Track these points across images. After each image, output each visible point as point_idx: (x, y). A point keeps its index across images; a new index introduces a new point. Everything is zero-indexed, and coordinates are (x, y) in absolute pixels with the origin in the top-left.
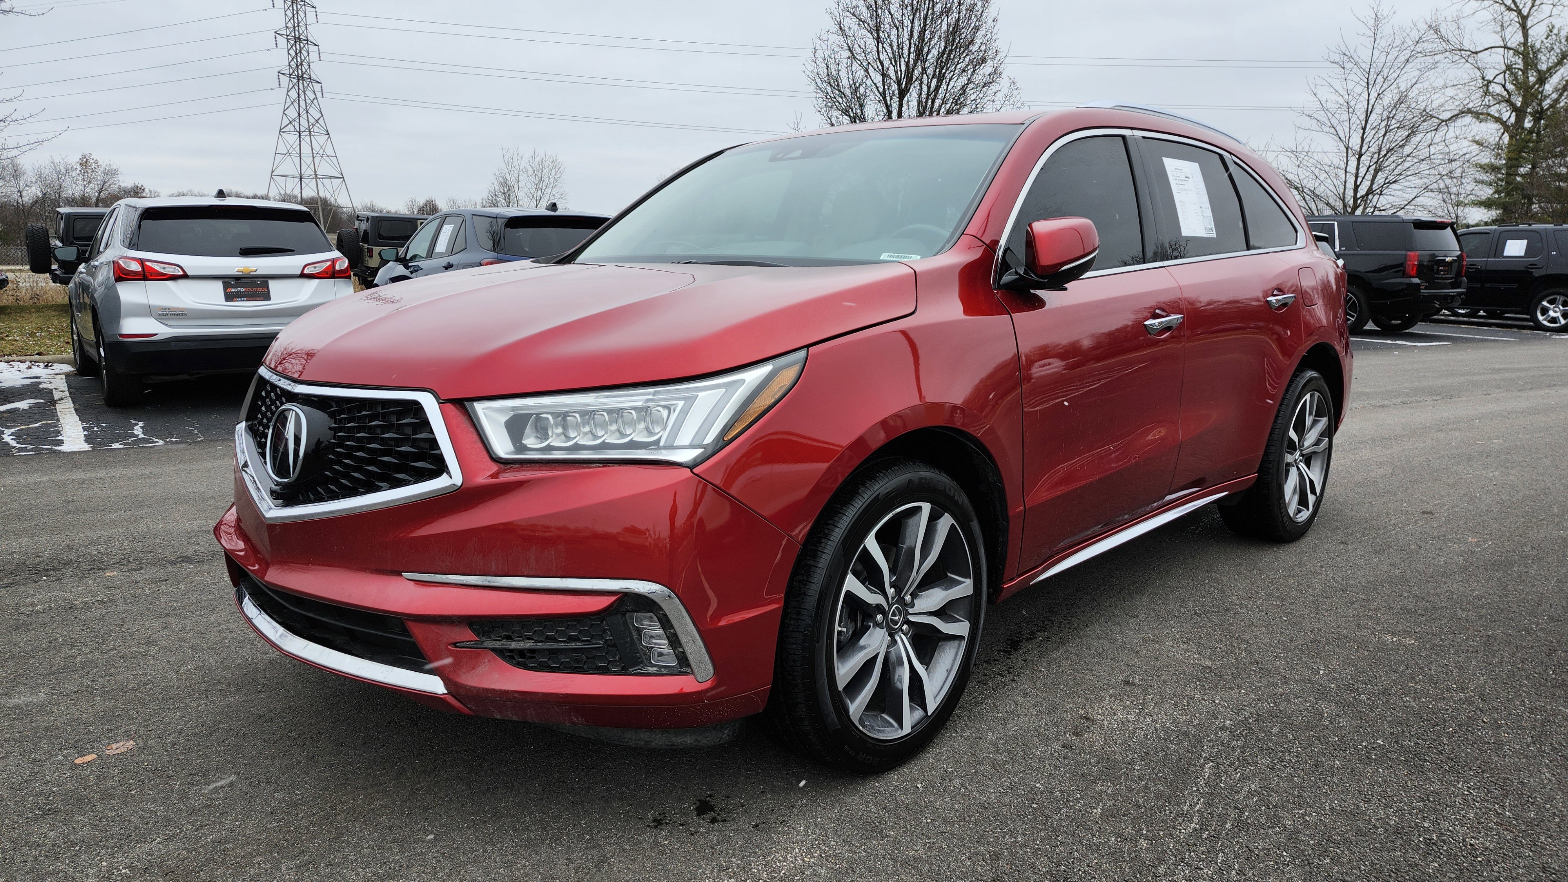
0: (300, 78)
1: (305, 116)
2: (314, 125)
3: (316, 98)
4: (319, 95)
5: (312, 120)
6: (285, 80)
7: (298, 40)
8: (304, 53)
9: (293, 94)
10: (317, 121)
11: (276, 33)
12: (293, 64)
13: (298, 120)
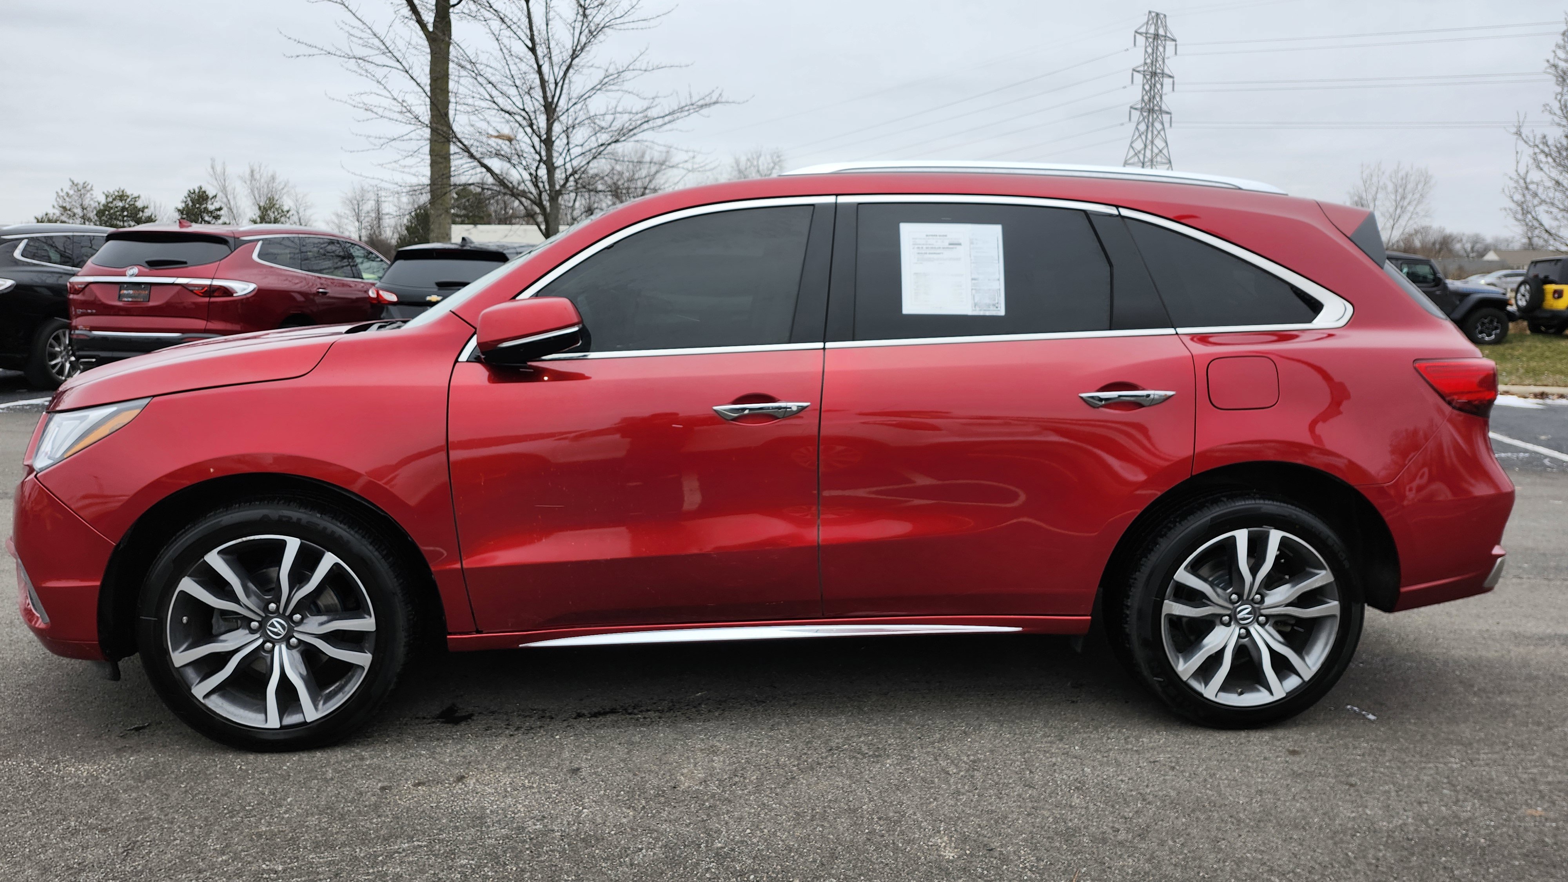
0: (1151, 111)
1: (1150, 147)
2: (1157, 155)
3: (1164, 129)
4: (1167, 125)
5: (1156, 150)
6: (1136, 115)
7: (1154, 74)
8: (1158, 86)
9: (1142, 127)
10: (1161, 151)
11: (1134, 70)
12: (1146, 98)
13: (1143, 152)
